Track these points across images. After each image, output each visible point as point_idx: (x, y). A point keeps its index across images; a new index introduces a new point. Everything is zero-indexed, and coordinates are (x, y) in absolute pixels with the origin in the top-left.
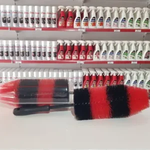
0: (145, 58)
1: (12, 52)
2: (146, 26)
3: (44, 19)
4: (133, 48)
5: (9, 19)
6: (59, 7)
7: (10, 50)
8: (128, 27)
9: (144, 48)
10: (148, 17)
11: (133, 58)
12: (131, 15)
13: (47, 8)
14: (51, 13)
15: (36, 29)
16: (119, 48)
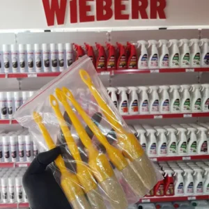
0: (201, 151)
1: (15, 153)
2: (199, 109)
5: (10, 110)
7: (12, 149)
8: (173, 111)
9: (198, 137)
10: (200, 97)
11: (184, 152)
12: (176, 96)
16: (163, 139)
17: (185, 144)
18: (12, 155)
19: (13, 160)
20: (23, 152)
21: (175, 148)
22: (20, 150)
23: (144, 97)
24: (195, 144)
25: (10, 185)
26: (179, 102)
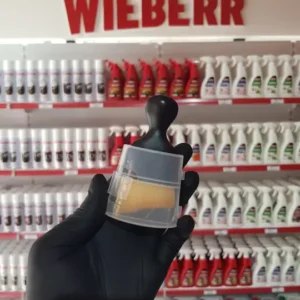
0: (294, 220)
1: (19, 218)
2: (290, 158)
3: (82, 153)
5: (13, 156)
6: (112, 129)
7: (15, 213)
8: (252, 161)
10: (292, 141)
11: (268, 221)
16: (236, 203)
18: (15, 221)
20: (31, 217)
23: (210, 140)
24: (284, 211)
25: (12, 265)
26: (260, 148)
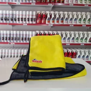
0: (89, 42)
2: (89, 23)
3: (28, 19)
4: (81, 36)
5: (8, 19)
6: (38, 12)
7: (8, 36)
8: (78, 23)
9: (88, 36)
10: (90, 18)
11: (82, 42)
12: (80, 17)
13: (31, 12)
14: (32, 15)
15: (24, 24)
16: (73, 36)
17: (82, 39)
18: (8, 39)
19: (9, 41)
20: (13, 38)
21: (78, 40)
22: (12, 37)
23: (66, 16)
24: (86, 39)
25: (7, 52)
26: (81, 20)
